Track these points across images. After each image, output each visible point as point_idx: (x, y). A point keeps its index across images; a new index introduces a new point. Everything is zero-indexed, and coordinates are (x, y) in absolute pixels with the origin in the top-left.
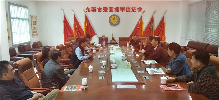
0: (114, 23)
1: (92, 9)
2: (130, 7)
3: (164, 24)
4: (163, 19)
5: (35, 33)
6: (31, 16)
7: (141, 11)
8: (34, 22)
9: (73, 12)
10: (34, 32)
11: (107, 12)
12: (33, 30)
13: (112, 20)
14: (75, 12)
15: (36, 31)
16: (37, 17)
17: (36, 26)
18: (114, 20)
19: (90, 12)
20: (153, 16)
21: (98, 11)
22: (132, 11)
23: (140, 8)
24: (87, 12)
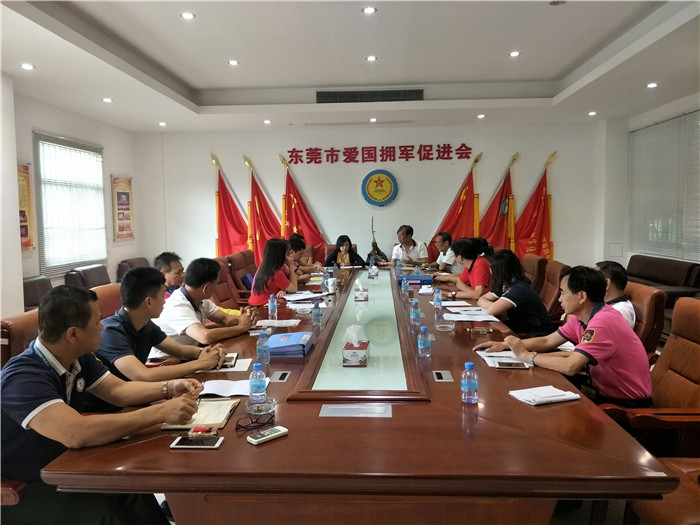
0: (380, 197)
1: (307, 154)
2: (431, 146)
3: (547, 198)
4: (543, 183)
5: (125, 232)
6: (111, 176)
7: (469, 157)
8: (124, 197)
9: (247, 163)
10: (122, 229)
11: (357, 162)
12: (118, 222)
13: (372, 187)
14: (253, 163)
15: (129, 227)
16: (132, 181)
17: (128, 209)
18: (379, 187)
19: (302, 162)
20: (509, 173)
21: (328, 160)
22: (437, 158)
23: (464, 148)
24: (293, 163)
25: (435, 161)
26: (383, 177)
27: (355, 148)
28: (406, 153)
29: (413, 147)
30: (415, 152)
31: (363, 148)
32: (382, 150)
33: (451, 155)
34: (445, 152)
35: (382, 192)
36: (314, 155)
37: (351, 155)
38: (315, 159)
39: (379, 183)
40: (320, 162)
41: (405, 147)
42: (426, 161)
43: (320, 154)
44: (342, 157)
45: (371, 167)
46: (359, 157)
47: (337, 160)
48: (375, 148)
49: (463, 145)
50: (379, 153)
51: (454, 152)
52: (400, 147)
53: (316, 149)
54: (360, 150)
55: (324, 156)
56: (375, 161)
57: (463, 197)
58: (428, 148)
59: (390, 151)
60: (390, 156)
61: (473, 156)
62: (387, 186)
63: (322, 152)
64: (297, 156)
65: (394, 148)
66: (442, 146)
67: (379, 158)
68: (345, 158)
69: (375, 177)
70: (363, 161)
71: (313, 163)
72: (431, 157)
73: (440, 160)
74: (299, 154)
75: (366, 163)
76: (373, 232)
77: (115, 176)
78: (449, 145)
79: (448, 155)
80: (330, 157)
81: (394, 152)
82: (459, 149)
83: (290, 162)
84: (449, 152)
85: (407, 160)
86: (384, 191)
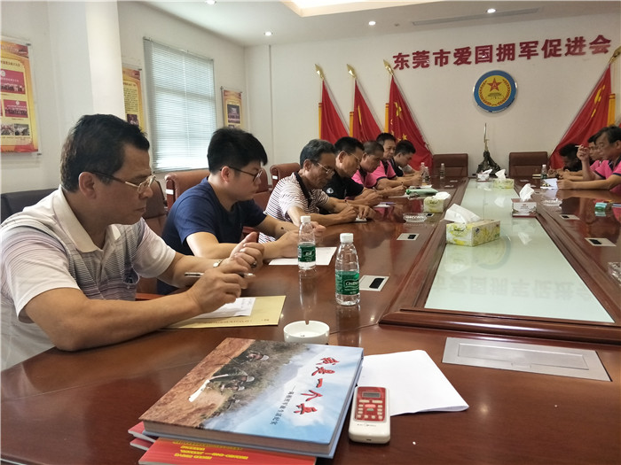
0: (494, 101)
1: (414, 58)
2: (559, 41)
7: (606, 52)
8: (234, 109)
9: (350, 72)
11: (470, 63)
13: (486, 90)
14: (357, 71)
16: (242, 94)
17: (239, 122)
18: (495, 91)
19: (408, 67)
21: (436, 64)
22: (566, 55)
23: (600, 41)
24: (398, 68)
25: (563, 58)
26: (499, 79)
27: (469, 48)
28: (528, 50)
29: (536, 43)
30: (539, 49)
31: (477, 48)
32: (500, 48)
33: (585, 49)
34: (576, 46)
35: (497, 96)
36: (421, 58)
37: (462, 56)
38: (423, 63)
39: (495, 85)
40: (428, 66)
41: (527, 43)
42: (552, 59)
43: (428, 57)
44: (452, 59)
45: (486, 68)
46: (472, 58)
47: (446, 63)
48: (491, 46)
49: (600, 37)
50: (495, 52)
51: (589, 46)
52: (521, 44)
53: (424, 52)
54: (473, 50)
55: (432, 59)
56: (491, 61)
57: (598, 98)
58: (555, 43)
59: (509, 50)
60: (509, 54)
61: (612, 50)
62: (504, 89)
63: (430, 55)
64: (403, 61)
65: (513, 45)
66: (573, 39)
67: (495, 58)
68: (456, 59)
69: (490, 80)
70: (477, 62)
71: (420, 67)
72: (558, 53)
73: (569, 56)
74: (405, 59)
75: (480, 64)
76: (485, 141)
77: (225, 89)
78: (581, 38)
79: (580, 50)
80: (439, 60)
81: (513, 49)
82: (595, 42)
83: (395, 68)
84: (582, 46)
85: (529, 58)
86: (500, 94)
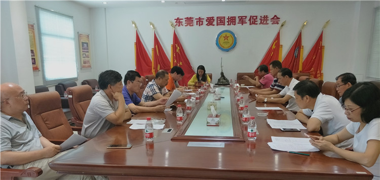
0: (226, 46)
1: (186, 21)
3: (322, 48)
5: (87, 65)
6: (78, 33)
7: (278, 23)
8: (85, 45)
9: (151, 26)
10: (85, 63)
11: (214, 25)
12: (83, 59)
13: (222, 40)
14: (155, 26)
15: (89, 62)
16: (89, 36)
17: (88, 52)
18: (226, 40)
19: (182, 25)
20: (301, 33)
22: (260, 24)
23: (275, 18)
24: (177, 26)
25: (258, 25)
26: (228, 34)
27: (213, 17)
28: (242, 20)
29: (246, 17)
30: (247, 20)
31: (217, 17)
32: (228, 19)
33: (268, 22)
34: (264, 20)
35: (227, 43)
36: (189, 21)
37: (210, 21)
38: (190, 24)
39: (226, 38)
40: (193, 25)
41: (242, 17)
42: (253, 25)
44: (205, 23)
45: (222, 28)
46: (215, 23)
47: (202, 24)
48: (224, 17)
49: (275, 16)
50: (226, 20)
51: (270, 20)
52: (239, 17)
53: (191, 18)
54: (215, 18)
55: (195, 22)
56: (224, 25)
57: (274, 47)
58: (255, 18)
59: (233, 19)
60: (233, 22)
61: (280, 23)
62: (230, 40)
63: (194, 19)
64: (179, 22)
65: (235, 17)
66: (263, 16)
67: (226, 23)
68: (207, 23)
69: (224, 35)
70: (217, 25)
71: (189, 26)
72: (256, 23)
74: (181, 21)
75: (219, 26)
77: (80, 33)
78: (267, 16)
79: (266, 22)
80: (198, 23)
81: (235, 19)
82: (273, 18)
83: (176, 26)
84: (267, 20)
85: (242, 25)
86: (229, 43)
